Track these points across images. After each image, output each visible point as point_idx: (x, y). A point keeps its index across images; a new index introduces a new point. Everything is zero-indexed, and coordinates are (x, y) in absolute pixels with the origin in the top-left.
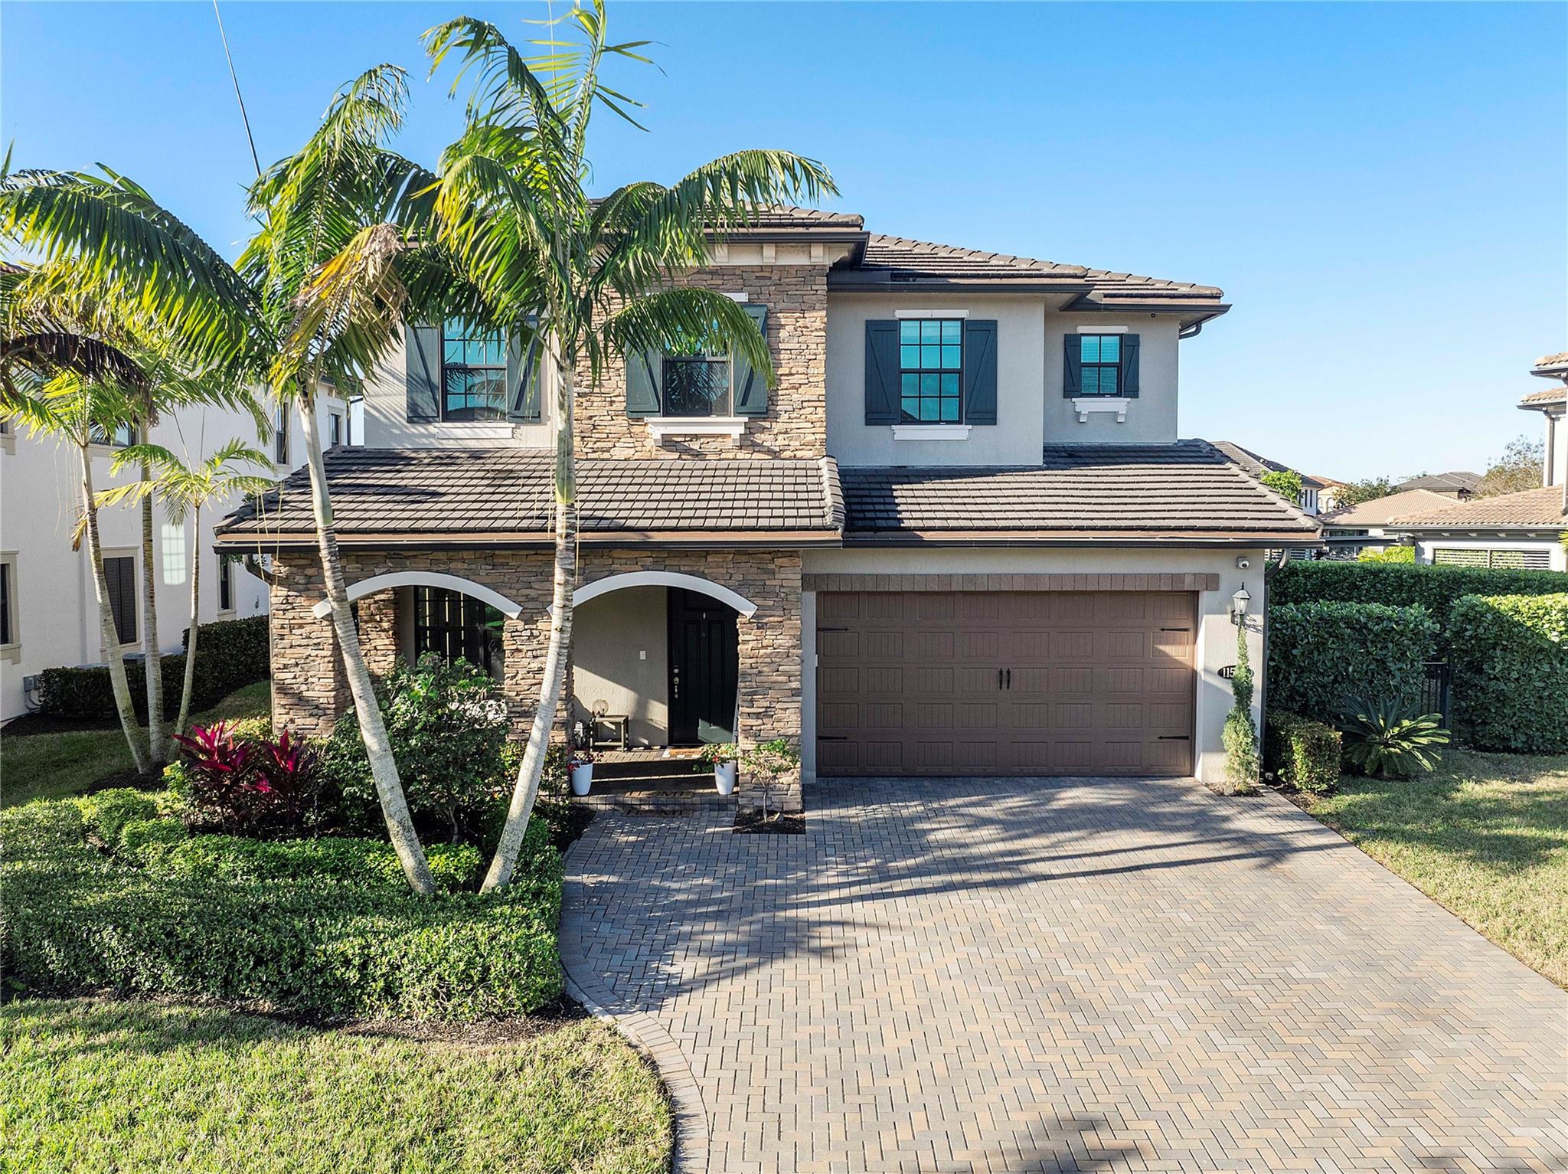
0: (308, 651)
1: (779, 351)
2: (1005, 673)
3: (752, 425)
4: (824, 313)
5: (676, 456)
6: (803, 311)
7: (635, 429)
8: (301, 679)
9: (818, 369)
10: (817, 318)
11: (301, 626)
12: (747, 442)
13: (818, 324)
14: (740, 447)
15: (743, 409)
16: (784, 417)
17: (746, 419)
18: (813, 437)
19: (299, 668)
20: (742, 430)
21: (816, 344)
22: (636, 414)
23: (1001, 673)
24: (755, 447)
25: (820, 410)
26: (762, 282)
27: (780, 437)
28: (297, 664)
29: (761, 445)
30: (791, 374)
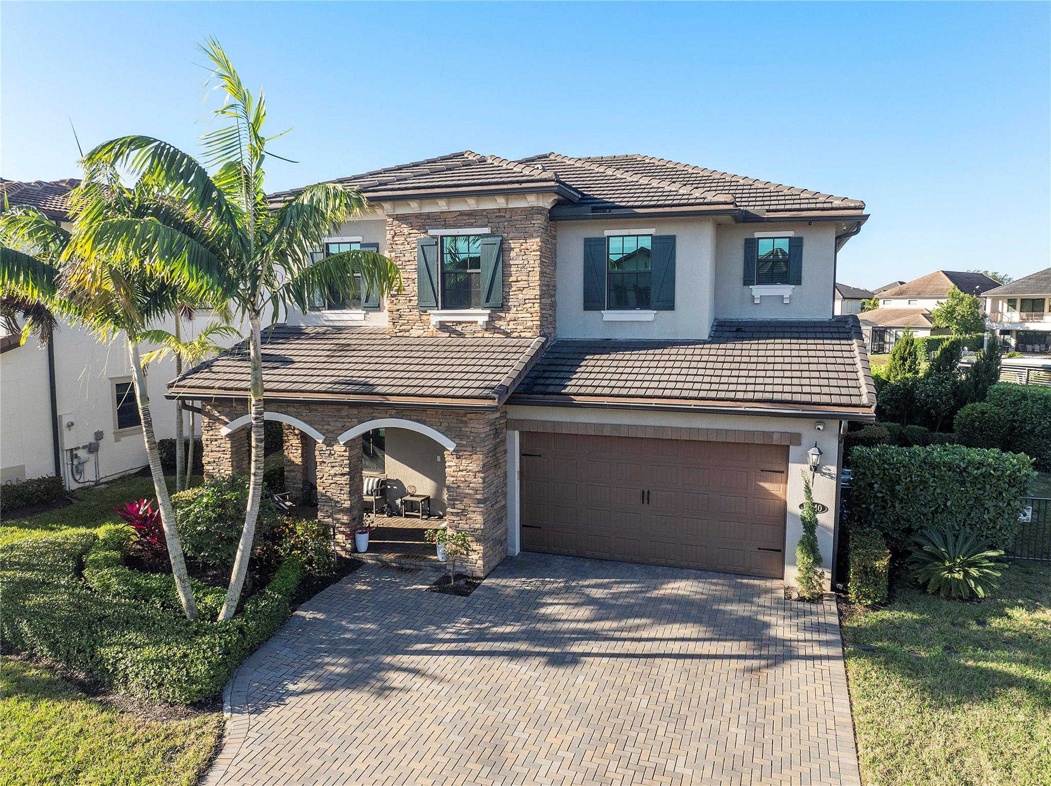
0: (219, 455)
1: (510, 266)
2: (646, 493)
3: (493, 315)
4: (538, 240)
5: (448, 335)
6: (525, 239)
7: (424, 318)
8: (217, 470)
9: (535, 278)
10: (534, 243)
11: (216, 440)
12: (490, 326)
13: (535, 247)
14: (486, 330)
15: (487, 305)
16: (514, 310)
17: (488, 311)
18: (531, 323)
19: (215, 464)
20: (486, 318)
21: (534, 260)
22: (423, 309)
23: (643, 492)
24: (496, 330)
25: (537, 305)
26: (500, 220)
27: (511, 323)
28: (214, 462)
29: (499, 328)
30: (518, 281)
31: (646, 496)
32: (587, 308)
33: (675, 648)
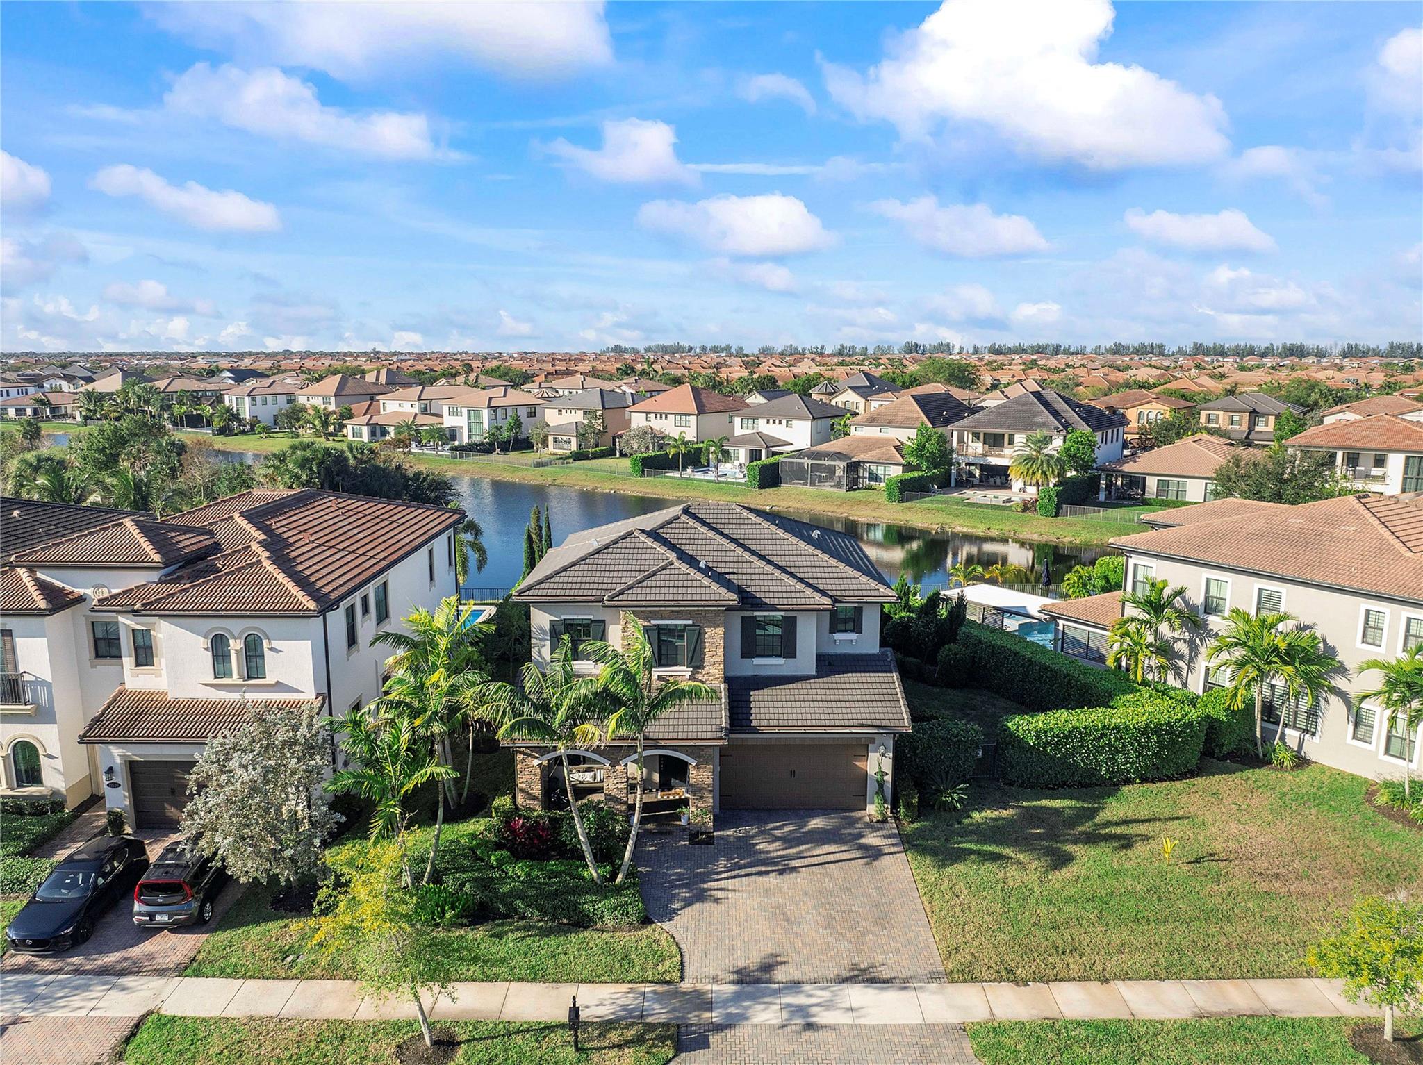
0: (531, 776)
1: (705, 642)
3: (694, 670)
4: (723, 628)
6: (715, 627)
9: (721, 649)
11: (528, 768)
12: (692, 678)
13: (721, 632)
15: (691, 664)
16: (707, 668)
17: (691, 668)
18: (718, 675)
20: (689, 673)
21: (720, 642)
23: (791, 771)
24: (695, 679)
25: (722, 665)
26: (698, 616)
27: (705, 675)
28: (527, 781)
29: (698, 678)
30: (710, 651)
31: (793, 773)
32: (742, 657)
33: (831, 857)
